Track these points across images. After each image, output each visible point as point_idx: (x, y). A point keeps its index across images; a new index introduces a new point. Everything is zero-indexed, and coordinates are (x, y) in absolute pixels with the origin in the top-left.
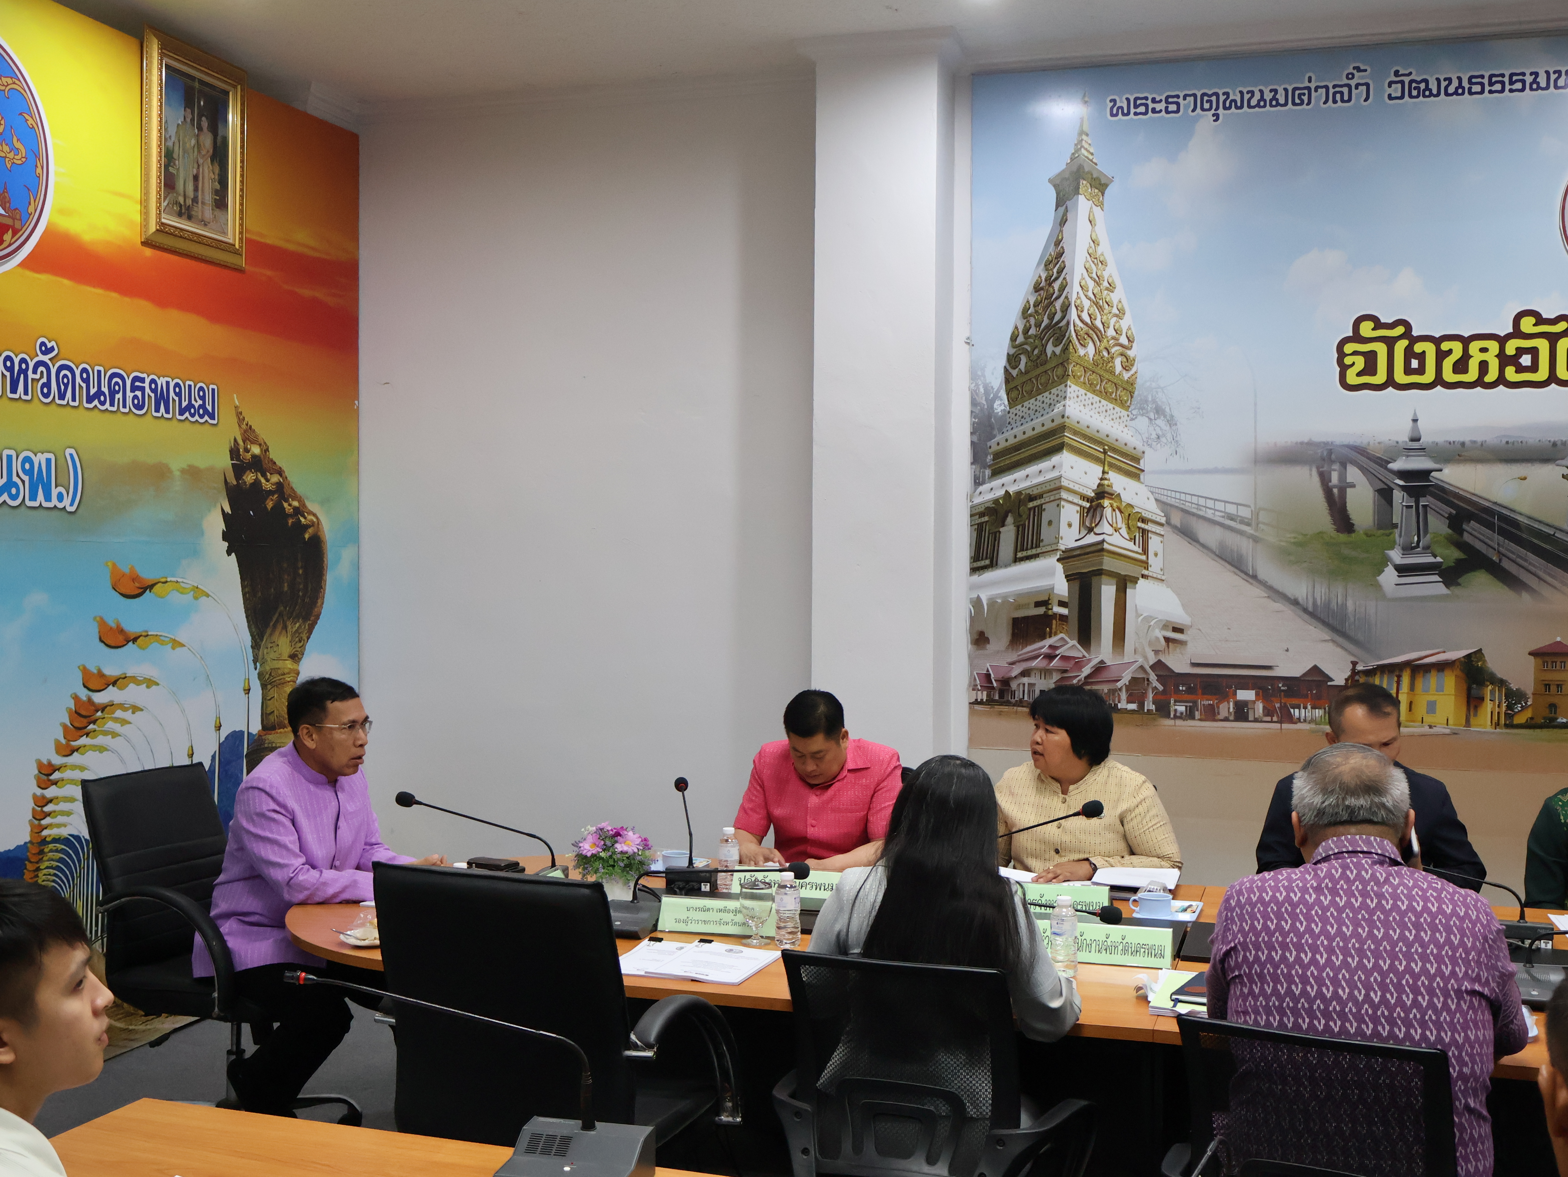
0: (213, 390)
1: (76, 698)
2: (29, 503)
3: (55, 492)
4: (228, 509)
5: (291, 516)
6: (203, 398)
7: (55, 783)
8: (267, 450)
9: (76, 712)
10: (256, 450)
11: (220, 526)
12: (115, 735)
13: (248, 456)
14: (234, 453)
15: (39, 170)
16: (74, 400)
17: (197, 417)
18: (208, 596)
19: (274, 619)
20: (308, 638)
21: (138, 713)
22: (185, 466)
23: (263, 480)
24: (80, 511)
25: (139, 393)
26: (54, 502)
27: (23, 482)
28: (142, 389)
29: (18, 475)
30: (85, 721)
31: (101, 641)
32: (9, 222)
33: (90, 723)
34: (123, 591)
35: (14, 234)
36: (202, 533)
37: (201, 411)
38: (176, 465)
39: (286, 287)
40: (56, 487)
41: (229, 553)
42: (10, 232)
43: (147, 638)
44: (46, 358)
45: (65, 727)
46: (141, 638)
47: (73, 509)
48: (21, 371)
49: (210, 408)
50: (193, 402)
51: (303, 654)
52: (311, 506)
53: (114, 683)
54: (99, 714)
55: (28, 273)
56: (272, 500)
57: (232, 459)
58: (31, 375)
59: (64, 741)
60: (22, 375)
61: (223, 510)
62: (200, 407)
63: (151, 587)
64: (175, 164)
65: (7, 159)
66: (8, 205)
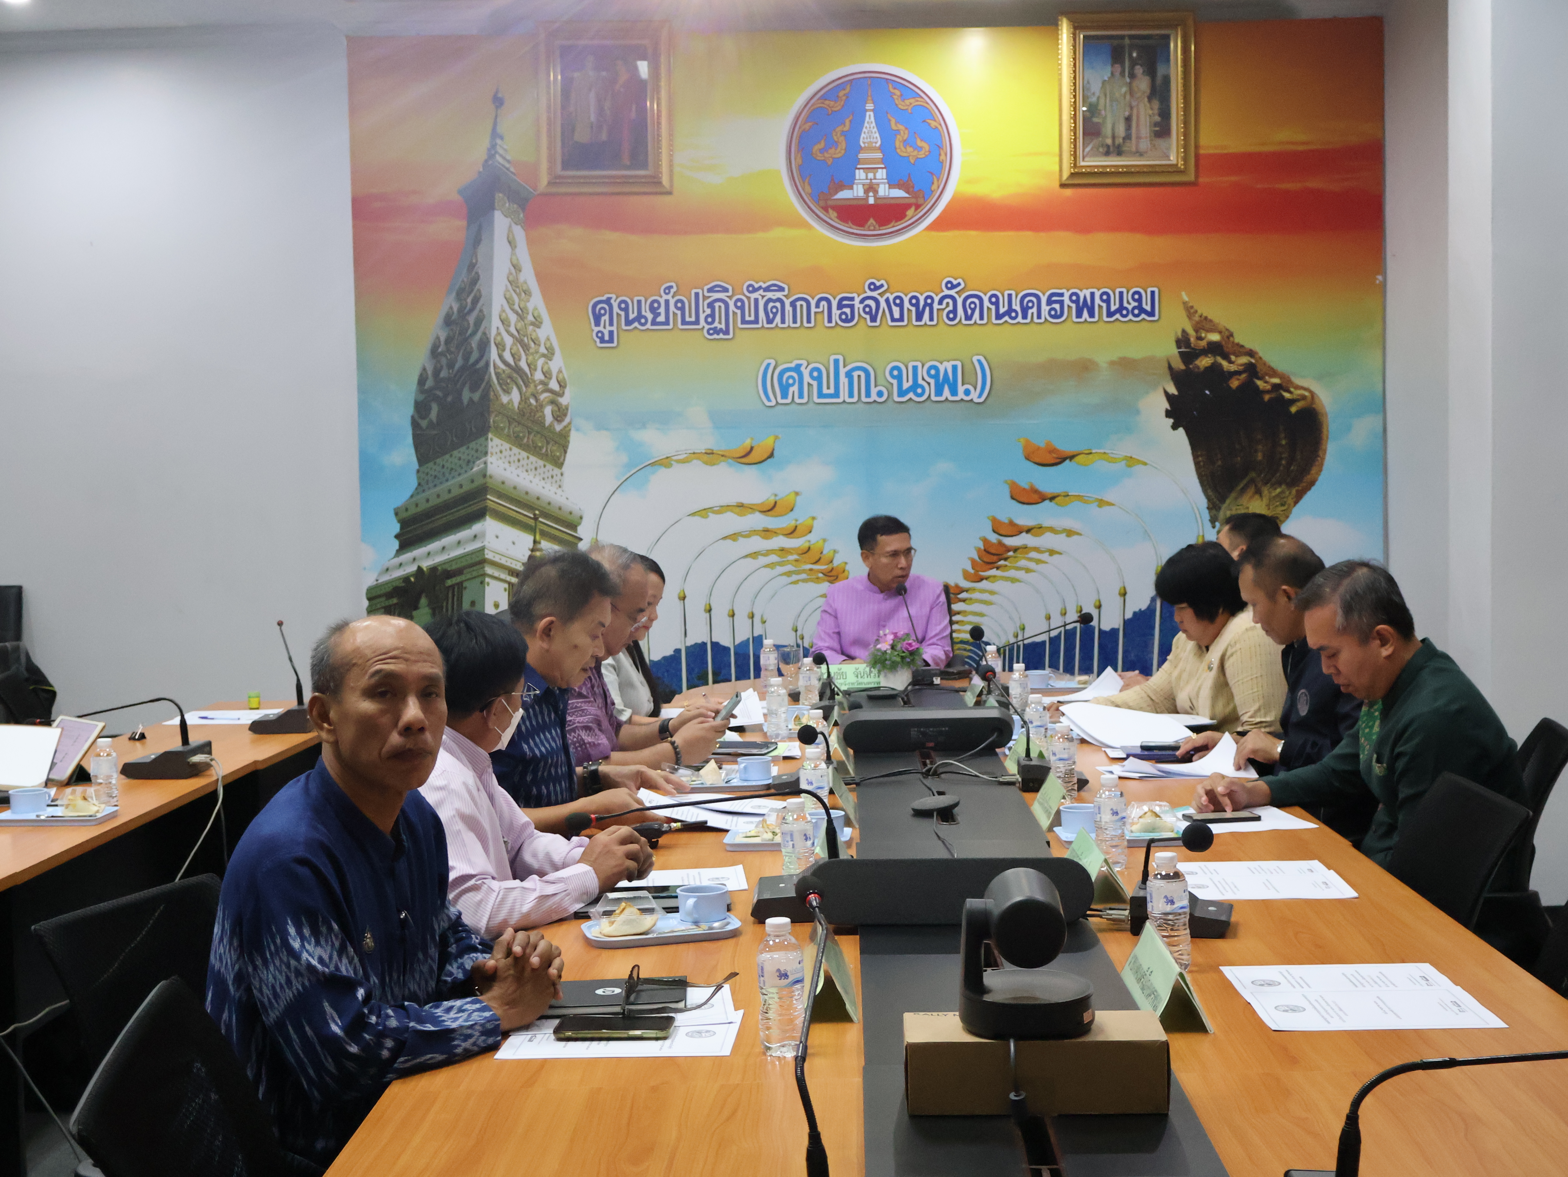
0: (1153, 293)
1: (985, 541)
2: (933, 398)
3: (961, 389)
4: (1173, 390)
5: (1268, 392)
6: (1139, 301)
7: (964, 601)
8: (1231, 335)
9: (985, 550)
10: (1215, 337)
11: (1166, 405)
12: (1028, 570)
13: (1203, 344)
14: (1182, 341)
15: (942, 157)
16: (981, 318)
17: (1130, 317)
18: (1145, 464)
19: (1242, 485)
20: (1296, 503)
21: (1056, 557)
22: (1114, 358)
23: (1224, 363)
24: (988, 402)
25: (1057, 306)
26: (961, 395)
27: (929, 384)
28: (1061, 303)
29: (923, 379)
30: (995, 558)
31: (1012, 498)
32: (913, 201)
33: (1000, 560)
34: (1038, 460)
35: (916, 209)
36: (1138, 412)
37: (1136, 312)
38: (1102, 358)
39: (1259, 186)
40: (963, 385)
41: (1175, 427)
42: (913, 209)
43: (1067, 498)
44: (952, 292)
45: (973, 562)
46: (1059, 498)
47: (981, 400)
48: (926, 304)
49: (1148, 308)
50: (1125, 304)
51: (1287, 517)
52: (1298, 381)
53: (1028, 531)
54: (1011, 553)
55: (934, 234)
56: (1238, 379)
57: (1179, 347)
58: (936, 306)
59: (972, 571)
60: (927, 309)
61: (1166, 393)
62: (1134, 308)
63: (1072, 458)
64: (1099, 114)
65: (911, 158)
66: (911, 189)
